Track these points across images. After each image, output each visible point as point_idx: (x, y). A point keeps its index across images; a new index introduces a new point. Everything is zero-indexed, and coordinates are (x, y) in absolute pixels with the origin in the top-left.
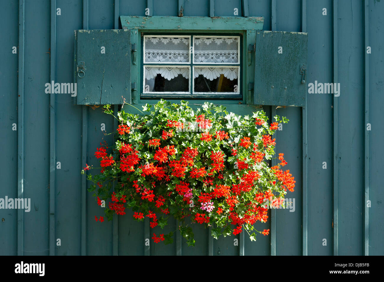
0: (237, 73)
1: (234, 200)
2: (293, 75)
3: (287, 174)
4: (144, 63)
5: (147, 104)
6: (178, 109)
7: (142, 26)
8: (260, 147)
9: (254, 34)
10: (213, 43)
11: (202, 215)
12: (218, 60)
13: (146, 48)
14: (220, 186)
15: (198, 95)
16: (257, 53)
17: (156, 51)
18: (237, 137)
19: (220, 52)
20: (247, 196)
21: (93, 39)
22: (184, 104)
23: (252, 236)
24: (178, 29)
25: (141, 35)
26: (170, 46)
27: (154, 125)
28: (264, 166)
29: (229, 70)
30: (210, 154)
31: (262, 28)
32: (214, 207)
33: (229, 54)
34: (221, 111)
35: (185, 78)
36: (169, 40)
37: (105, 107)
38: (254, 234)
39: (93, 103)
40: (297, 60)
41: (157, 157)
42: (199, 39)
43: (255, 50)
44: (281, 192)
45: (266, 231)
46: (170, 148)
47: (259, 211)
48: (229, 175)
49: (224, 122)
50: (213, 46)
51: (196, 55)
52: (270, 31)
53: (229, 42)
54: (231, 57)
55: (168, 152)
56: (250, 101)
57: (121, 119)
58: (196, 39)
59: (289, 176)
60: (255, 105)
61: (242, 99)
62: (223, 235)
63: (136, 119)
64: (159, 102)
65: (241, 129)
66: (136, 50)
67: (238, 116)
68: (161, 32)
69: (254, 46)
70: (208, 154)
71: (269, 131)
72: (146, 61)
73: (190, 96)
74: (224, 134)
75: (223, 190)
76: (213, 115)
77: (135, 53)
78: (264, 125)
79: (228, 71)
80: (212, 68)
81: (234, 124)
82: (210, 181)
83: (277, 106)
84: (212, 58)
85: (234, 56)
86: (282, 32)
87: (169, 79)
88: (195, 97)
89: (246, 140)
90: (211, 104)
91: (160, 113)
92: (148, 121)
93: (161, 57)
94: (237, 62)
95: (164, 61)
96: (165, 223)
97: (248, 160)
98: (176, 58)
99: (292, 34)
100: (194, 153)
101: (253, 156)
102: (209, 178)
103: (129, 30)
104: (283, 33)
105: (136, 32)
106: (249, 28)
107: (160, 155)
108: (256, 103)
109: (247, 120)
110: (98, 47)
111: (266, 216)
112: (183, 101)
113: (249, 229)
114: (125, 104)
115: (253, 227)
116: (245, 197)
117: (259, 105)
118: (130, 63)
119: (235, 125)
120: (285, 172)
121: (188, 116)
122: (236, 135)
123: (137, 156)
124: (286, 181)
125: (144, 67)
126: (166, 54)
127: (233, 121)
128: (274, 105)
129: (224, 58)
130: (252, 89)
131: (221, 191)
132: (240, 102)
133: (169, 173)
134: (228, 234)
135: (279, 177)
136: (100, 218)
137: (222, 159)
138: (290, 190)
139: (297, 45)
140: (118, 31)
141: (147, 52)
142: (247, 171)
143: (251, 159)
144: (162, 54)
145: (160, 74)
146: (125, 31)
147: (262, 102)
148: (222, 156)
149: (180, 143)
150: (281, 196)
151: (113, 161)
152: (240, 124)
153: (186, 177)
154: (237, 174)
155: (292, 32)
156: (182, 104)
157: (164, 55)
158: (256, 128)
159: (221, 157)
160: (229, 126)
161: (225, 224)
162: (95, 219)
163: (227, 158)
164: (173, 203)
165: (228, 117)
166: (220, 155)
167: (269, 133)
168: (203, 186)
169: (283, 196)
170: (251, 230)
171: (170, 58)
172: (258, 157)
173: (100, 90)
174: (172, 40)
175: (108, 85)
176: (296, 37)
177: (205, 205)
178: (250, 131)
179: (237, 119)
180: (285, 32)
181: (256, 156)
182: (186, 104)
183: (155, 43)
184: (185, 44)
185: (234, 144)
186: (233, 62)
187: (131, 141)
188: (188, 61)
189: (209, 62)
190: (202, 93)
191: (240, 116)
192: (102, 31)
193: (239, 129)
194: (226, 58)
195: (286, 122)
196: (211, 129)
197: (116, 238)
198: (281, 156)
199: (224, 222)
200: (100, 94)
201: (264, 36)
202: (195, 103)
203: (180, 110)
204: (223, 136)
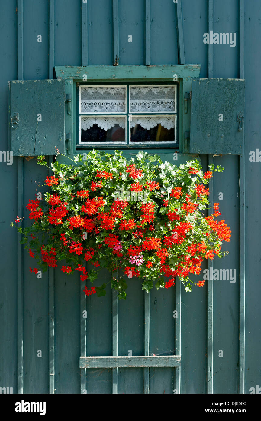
0: (173, 122)
1: (164, 253)
2: (230, 122)
3: (222, 224)
4: (80, 113)
5: (78, 155)
6: (111, 159)
7: (77, 76)
8: (194, 197)
9: (190, 82)
10: (150, 92)
11: (132, 268)
12: (155, 109)
13: (82, 99)
14: (150, 238)
15: (134, 145)
16: (193, 101)
17: (92, 102)
18: (170, 187)
19: (157, 101)
20: (179, 248)
21: (27, 89)
22: (118, 154)
23: (188, 286)
24: (114, 78)
25: (77, 85)
26: (107, 95)
27: (85, 176)
28: (198, 216)
29: (166, 119)
30: (141, 205)
31: (199, 76)
32: (144, 260)
33: (166, 103)
34: (155, 161)
35: (122, 128)
36: (106, 90)
37: (39, 158)
38: (189, 285)
39: (27, 154)
40: (234, 108)
41: (85, 209)
42: (135, 88)
43: (191, 99)
44: (215, 243)
45: (201, 283)
46: (98, 200)
47: (192, 263)
48: (160, 227)
49: (158, 171)
50: (150, 95)
51: (132, 104)
52: (207, 78)
53: (166, 91)
54: (168, 106)
55: (96, 203)
56: (186, 150)
57: (54, 170)
58: (133, 88)
59: (224, 226)
60: (192, 154)
61: (178, 148)
62: (155, 288)
63: (70, 170)
64: (91, 152)
65: (175, 179)
66: (70, 100)
67: (172, 166)
68: (96, 81)
69: (190, 94)
70: (140, 205)
71: (204, 180)
72: (82, 112)
73: (126, 146)
74: (154, 184)
75: (153, 243)
76: (147, 164)
77: (69, 103)
78: (198, 174)
79: (165, 121)
80: (149, 118)
81: (167, 174)
82: (140, 233)
83: (214, 155)
84: (149, 107)
85: (171, 105)
86: (218, 78)
87: (106, 129)
88: (131, 147)
89: (177, 190)
90: (146, 153)
91: (92, 164)
92: (80, 172)
93: (98, 107)
94: (174, 111)
95: (101, 111)
96: (95, 277)
97: (179, 211)
98: (112, 108)
99: (229, 81)
100: (123, 204)
101: (185, 207)
102: (139, 230)
103: (63, 80)
104: (220, 80)
105: (70, 82)
106: (185, 76)
107: (88, 207)
108: (191, 152)
109: (182, 170)
110: (32, 98)
111: (199, 268)
112: (117, 150)
113: (184, 280)
114: (59, 155)
115: (188, 278)
116: (177, 249)
117: (195, 154)
118: (64, 113)
119: (169, 174)
120: (220, 222)
121: (120, 165)
122: (169, 185)
123: (65, 208)
124: (220, 232)
125: (80, 117)
126: (102, 104)
127: (167, 170)
128: (210, 153)
129: (161, 107)
130: (188, 138)
131: (151, 243)
132: (176, 151)
133: (98, 225)
134: (161, 286)
135: (213, 228)
136: (35, 270)
137: (153, 210)
138: (226, 240)
139: (234, 92)
140: (52, 81)
141: (83, 102)
142: (178, 222)
143: (183, 210)
144: (98, 104)
145: (96, 124)
146: (59, 81)
147: (198, 150)
148: (153, 207)
149: (110, 194)
150: (216, 247)
151: (42, 213)
152: (175, 173)
153: (116, 229)
154: (170, 225)
155: (228, 79)
156: (116, 154)
157: (101, 106)
158: (190, 177)
159: (151, 208)
160: (162, 176)
161: (158, 277)
162: (30, 271)
163: (159, 209)
164: (102, 256)
165: (162, 167)
166: (150, 206)
167: (203, 182)
168: (132, 239)
169: (218, 246)
170: (186, 281)
171: (107, 108)
172: (189, 208)
173: (34, 141)
174: (109, 90)
175: (42, 136)
176: (233, 84)
177: (134, 258)
178: (184, 180)
179: (170, 168)
180: (221, 79)
181: (187, 207)
182: (120, 154)
183: (91, 93)
184: (121, 93)
185: (166, 194)
186: (170, 111)
187: (61, 192)
188: (124, 111)
189: (146, 111)
190: (139, 143)
191: (174, 166)
192: (36, 81)
193: (173, 178)
194: (163, 107)
195: (221, 171)
196: (142, 179)
197: (52, 288)
198: (216, 205)
199: (156, 274)
200: (34, 145)
201: (200, 83)
202: (131, 152)
203: (112, 160)
204: (154, 186)
